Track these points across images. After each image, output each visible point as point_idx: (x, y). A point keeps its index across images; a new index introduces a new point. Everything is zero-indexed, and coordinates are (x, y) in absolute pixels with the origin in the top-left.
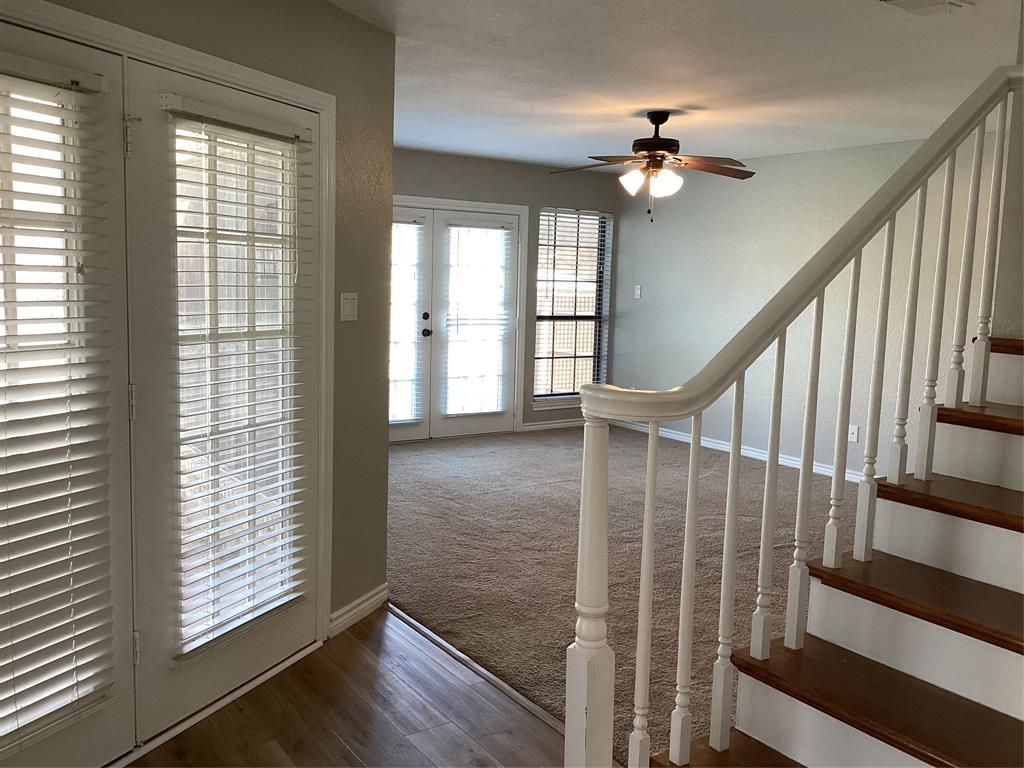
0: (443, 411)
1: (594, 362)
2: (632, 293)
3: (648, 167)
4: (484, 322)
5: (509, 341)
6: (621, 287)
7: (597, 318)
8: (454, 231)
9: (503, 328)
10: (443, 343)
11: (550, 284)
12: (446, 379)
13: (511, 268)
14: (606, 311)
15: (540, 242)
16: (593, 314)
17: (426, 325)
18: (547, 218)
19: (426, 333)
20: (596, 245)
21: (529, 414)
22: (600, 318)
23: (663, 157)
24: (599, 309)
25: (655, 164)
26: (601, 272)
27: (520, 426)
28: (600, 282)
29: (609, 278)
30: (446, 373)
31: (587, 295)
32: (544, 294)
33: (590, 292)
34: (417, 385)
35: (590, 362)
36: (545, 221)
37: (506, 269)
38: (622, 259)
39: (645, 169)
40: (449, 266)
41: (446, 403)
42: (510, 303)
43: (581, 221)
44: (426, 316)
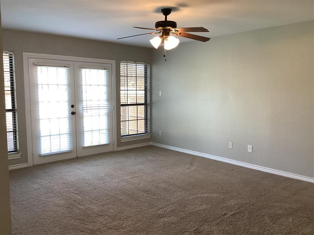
0: (82, 145)
1: (145, 121)
2: (159, 94)
3: (163, 36)
4: (98, 108)
5: (110, 115)
6: (154, 92)
7: (145, 104)
8: (83, 71)
9: (107, 110)
10: (81, 117)
11: (126, 92)
12: (83, 132)
13: (109, 85)
14: (148, 101)
15: (121, 75)
16: (144, 102)
17: (73, 110)
18: (123, 65)
19: (73, 113)
20: (144, 76)
21: (119, 144)
22: (146, 104)
23: (170, 30)
24: (146, 101)
25: (166, 33)
26: (146, 86)
27: (116, 149)
28: (146, 90)
29: (149, 88)
30: (83, 130)
31: (141, 95)
32: (124, 96)
33: (142, 94)
34: (70, 135)
35: (143, 121)
36: (123, 66)
37: (107, 86)
38: (153, 81)
39: (161, 37)
40: (82, 85)
41: (84, 142)
42: (109, 99)
43: (137, 66)
44: (73, 106)
